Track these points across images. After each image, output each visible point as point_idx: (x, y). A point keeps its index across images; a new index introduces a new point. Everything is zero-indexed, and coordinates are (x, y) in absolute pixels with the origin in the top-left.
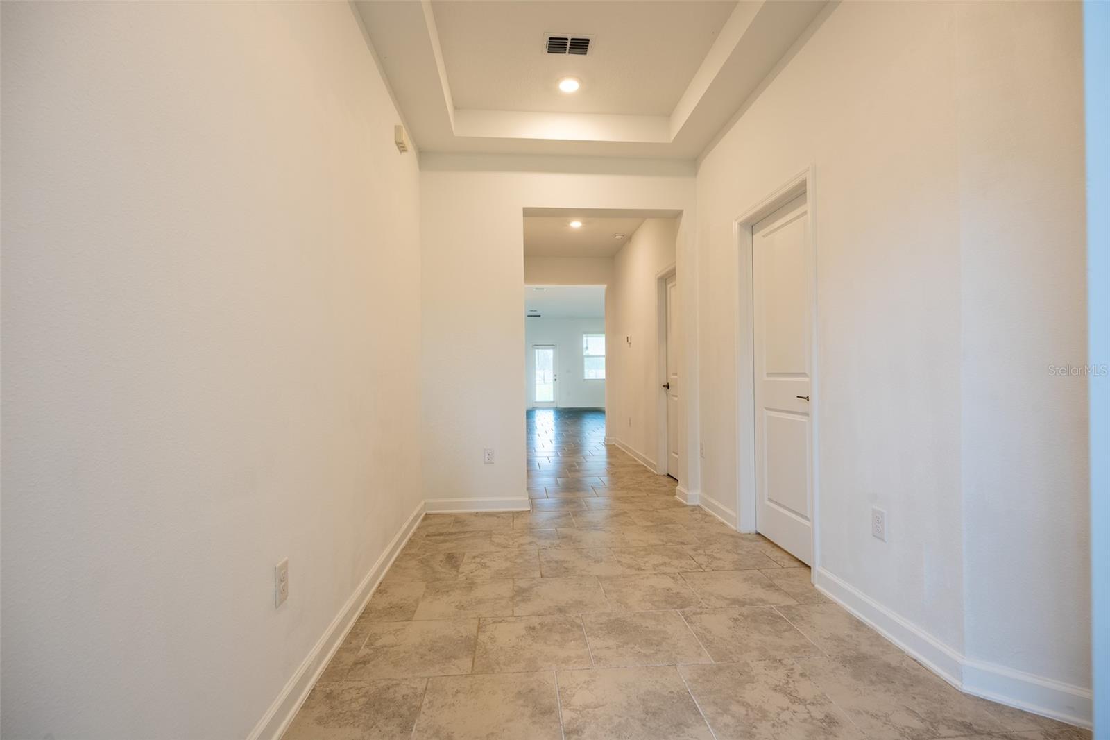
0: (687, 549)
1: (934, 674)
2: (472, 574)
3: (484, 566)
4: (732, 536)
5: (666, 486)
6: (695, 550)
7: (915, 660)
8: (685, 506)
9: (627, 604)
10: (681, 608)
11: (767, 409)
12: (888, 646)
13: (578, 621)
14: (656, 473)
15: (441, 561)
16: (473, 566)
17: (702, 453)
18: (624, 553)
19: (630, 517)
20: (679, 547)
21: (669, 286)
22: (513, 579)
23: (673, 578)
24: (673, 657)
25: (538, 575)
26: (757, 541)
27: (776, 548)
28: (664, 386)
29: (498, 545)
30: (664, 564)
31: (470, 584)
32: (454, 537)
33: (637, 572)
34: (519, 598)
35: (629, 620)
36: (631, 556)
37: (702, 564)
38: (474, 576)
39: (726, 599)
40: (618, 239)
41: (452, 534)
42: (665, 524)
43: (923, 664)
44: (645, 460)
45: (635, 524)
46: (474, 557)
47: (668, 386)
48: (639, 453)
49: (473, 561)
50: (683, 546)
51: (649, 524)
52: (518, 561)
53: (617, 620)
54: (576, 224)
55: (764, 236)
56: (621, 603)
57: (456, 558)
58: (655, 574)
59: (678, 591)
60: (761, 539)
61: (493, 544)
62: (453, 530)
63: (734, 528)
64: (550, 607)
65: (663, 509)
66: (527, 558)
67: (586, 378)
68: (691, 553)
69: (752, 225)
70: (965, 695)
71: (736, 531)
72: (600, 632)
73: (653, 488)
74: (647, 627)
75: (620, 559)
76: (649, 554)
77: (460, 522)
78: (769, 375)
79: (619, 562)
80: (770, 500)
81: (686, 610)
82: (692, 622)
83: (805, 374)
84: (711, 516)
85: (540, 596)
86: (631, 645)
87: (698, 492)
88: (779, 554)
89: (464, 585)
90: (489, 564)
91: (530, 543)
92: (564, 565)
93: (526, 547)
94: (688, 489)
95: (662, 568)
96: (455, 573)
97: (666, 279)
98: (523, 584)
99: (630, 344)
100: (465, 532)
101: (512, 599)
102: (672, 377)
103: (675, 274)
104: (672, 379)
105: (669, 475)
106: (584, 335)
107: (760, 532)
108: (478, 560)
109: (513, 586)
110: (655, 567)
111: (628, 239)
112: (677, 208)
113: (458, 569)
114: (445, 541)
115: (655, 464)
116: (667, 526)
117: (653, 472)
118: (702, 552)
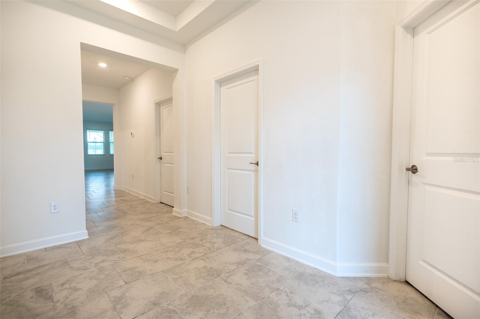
0: (197, 240)
1: (324, 272)
2: (68, 300)
3: (76, 289)
4: (212, 229)
5: (163, 209)
6: (201, 240)
7: (315, 268)
8: (180, 218)
9: (191, 284)
10: (219, 276)
11: (228, 169)
12: (303, 265)
13: (171, 307)
14: (154, 202)
15: (31, 298)
16: (65, 293)
17: (188, 191)
18: (167, 252)
19: (156, 229)
20: (192, 241)
21: (162, 108)
22: (106, 292)
23: (202, 259)
24: (237, 308)
25: (122, 283)
26: (224, 229)
27: (233, 231)
28: (159, 158)
29: (78, 269)
30: (192, 253)
31: (70, 309)
32: (34, 273)
33: (182, 262)
34: (119, 306)
35: (199, 294)
36: (172, 253)
37: (210, 248)
38: (71, 301)
39: (234, 263)
40: (127, 79)
41: (30, 270)
42: (177, 230)
43: (319, 269)
44: (145, 196)
45: (161, 233)
46: (63, 285)
47: (161, 158)
48: (141, 193)
49: (63, 288)
50: (195, 240)
51: (169, 231)
52: (102, 276)
53: (193, 297)
54: (103, 65)
55: (227, 89)
56: (188, 285)
57: (46, 290)
58: (193, 260)
59: (211, 266)
60: (224, 228)
61: (73, 270)
62: (30, 267)
63: (211, 225)
64: (146, 304)
65: (171, 221)
66: (107, 272)
67: (89, 154)
68: (201, 243)
69: (221, 82)
70: (339, 277)
71: (212, 226)
72: (189, 309)
73: (158, 211)
74: (211, 295)
75: (168, 256)
76: (181, 249)
77: (33, 259)
78: (229, 153)
79: (168, 258)
80: (229, 210)
81: (222, 276)
82: (229, 283)
83: (252, 153)
84: (196, 221)
85: (134, 298)
86: (212, 311)
87: (186, 210)
88: (237, 234)
89: (66, 312)
90: (78, 286)
91: (103, 261)
92: (136, 270)
93: (102, 265)
94: (181, 210)
95: (193, 255)
96: (51, 304)
97: (159, 104)
98: (116, 293)
99: (133, 136)
100: (43, 266)
101: (114, 308)
102: (164, 154)
103: (172, 100)
104: (163, 155)
105: (161, 203)
106: (87, 131)
107: (222, 224)
108: (67, 286)
109: (109, 298)
110: (189, 255)
111: (132, 80)
112: (176, 67)
113: (53, 299)
114: (27, 278)
115: (154, 198)
116: (179, 230)
117: (152, 202)
118: (205, 241)
